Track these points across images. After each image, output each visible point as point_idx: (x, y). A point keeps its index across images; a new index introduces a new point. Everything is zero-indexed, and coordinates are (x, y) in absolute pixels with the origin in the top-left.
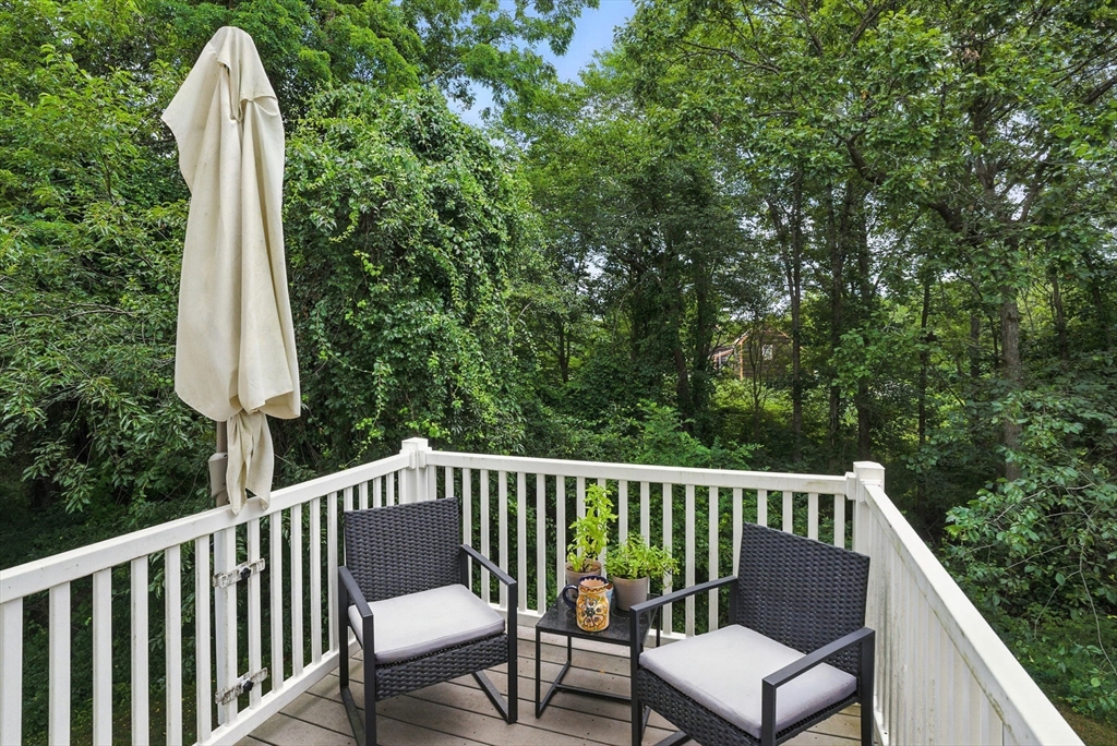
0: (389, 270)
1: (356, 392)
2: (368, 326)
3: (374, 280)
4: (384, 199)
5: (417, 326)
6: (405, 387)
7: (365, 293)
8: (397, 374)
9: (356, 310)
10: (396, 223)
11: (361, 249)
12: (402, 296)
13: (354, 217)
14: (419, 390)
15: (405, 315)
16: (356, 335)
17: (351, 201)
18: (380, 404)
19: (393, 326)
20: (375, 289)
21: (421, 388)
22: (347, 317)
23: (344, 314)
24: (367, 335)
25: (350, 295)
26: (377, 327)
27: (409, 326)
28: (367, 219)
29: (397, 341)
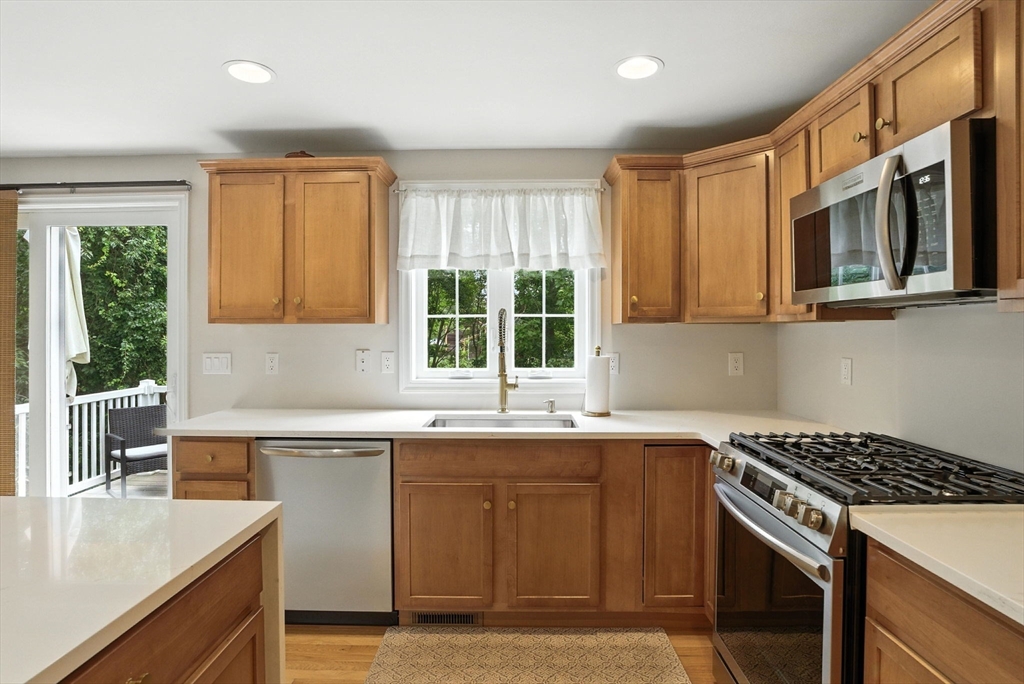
0: (132, 281)
1: (108, 362)
2: (116, 319)
3: (121, 289)
4: (128, 238)
5: (153, 318)
6: (144, 358)
7: (113, 296)
8: (138, 350)
9: (107, 309)
10: (136, 255)
11: (111, 270)
12: (141, 298)
13: (105, 250)
14: (155, 360)
15: (144, 311)
16: (107, 324)
17: (104, 239)
18: (126, 368)
19: (135, 319)
20: (121, 295)
21: (156, 359)
22: (100, 313)
23: (98, 311)
24: (115, 325)
25: (103, 297)
26: (123, 319)
27: (147, 319)
28: (116, 252)
29: (138, 329)
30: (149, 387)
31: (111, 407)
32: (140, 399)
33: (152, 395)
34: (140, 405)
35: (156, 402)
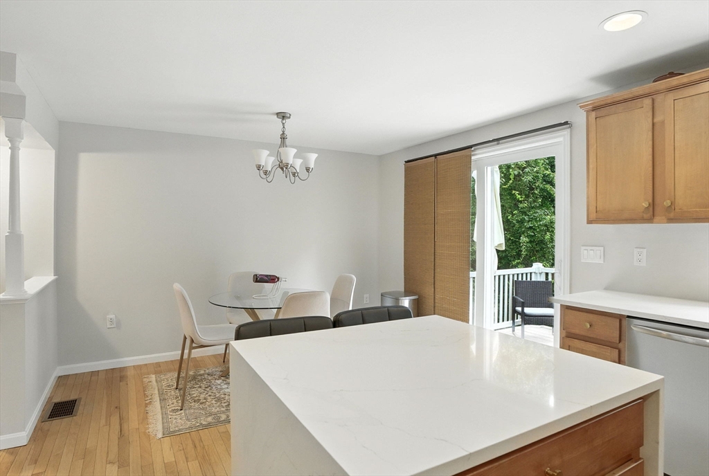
0: (527, 196)
1: (512, 249)
2: (518, 222)
3: (521, 202)
4: (525, 168)
5: (540, 221)
6: (534, 248)
7: (516, 207)
8: (530, 242)
9: (513, 215)
10: (530, 178)
11: (515, 190)
12: (533, 208)
13: (512, 177)
14: (541, 250)
15: (534, 216)
16: (512, 225)
17: (511, 170)
18: (524, 253)
19: (528, 222)
20: (521, 205)
21: (542, 249)
22: (509, 217)
23: (507, 217)
24: (517, 225)
25: (510, 208)
26: (522, 222)
27: (536, 221)
28: (518, 177)
29: (531, 228)
30: (539, 268)
31: (516, 279)
32: (533, 274)
33: (540, 274)
34: (533, 279)
35: (543, 279)
